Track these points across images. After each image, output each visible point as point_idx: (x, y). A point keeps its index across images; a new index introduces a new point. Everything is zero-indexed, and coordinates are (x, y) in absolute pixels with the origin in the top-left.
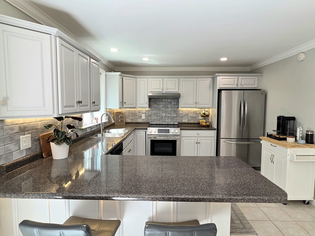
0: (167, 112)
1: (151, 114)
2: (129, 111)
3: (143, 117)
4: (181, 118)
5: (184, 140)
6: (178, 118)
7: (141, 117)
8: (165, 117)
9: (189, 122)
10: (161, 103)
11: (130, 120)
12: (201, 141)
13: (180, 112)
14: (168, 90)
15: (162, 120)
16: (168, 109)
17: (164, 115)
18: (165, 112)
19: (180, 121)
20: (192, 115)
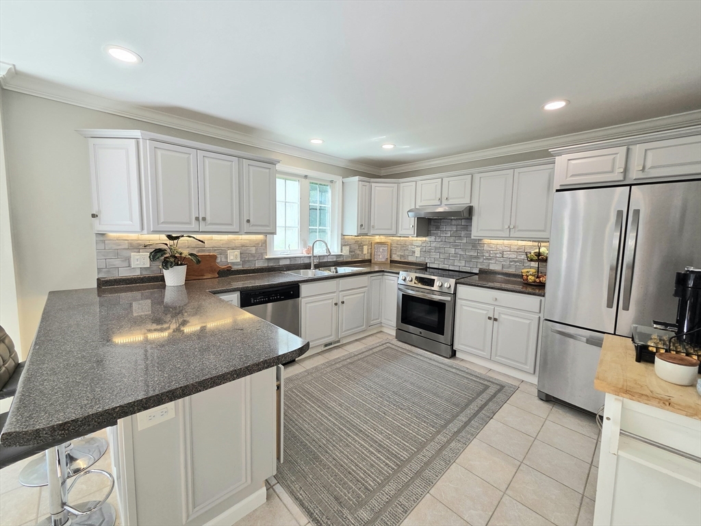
0: (458, 246)
1: (430, 249)
2: (398, 241)
3: (418, 254)
4: (487, 261)
5: (465, 308)
6: (481, 260)
7: (414, 252)
8: (455, 257)
9: (505, 270)
10: (448, 228)
11: (398, 256)
12: (503, 316)
13: (486, 247)
14: (450, 201)
15: (448, 262)
16: (461, 240)
17: (453, 251)
18: (456, 246)
19: (484, 267)
20: (513, 256)
